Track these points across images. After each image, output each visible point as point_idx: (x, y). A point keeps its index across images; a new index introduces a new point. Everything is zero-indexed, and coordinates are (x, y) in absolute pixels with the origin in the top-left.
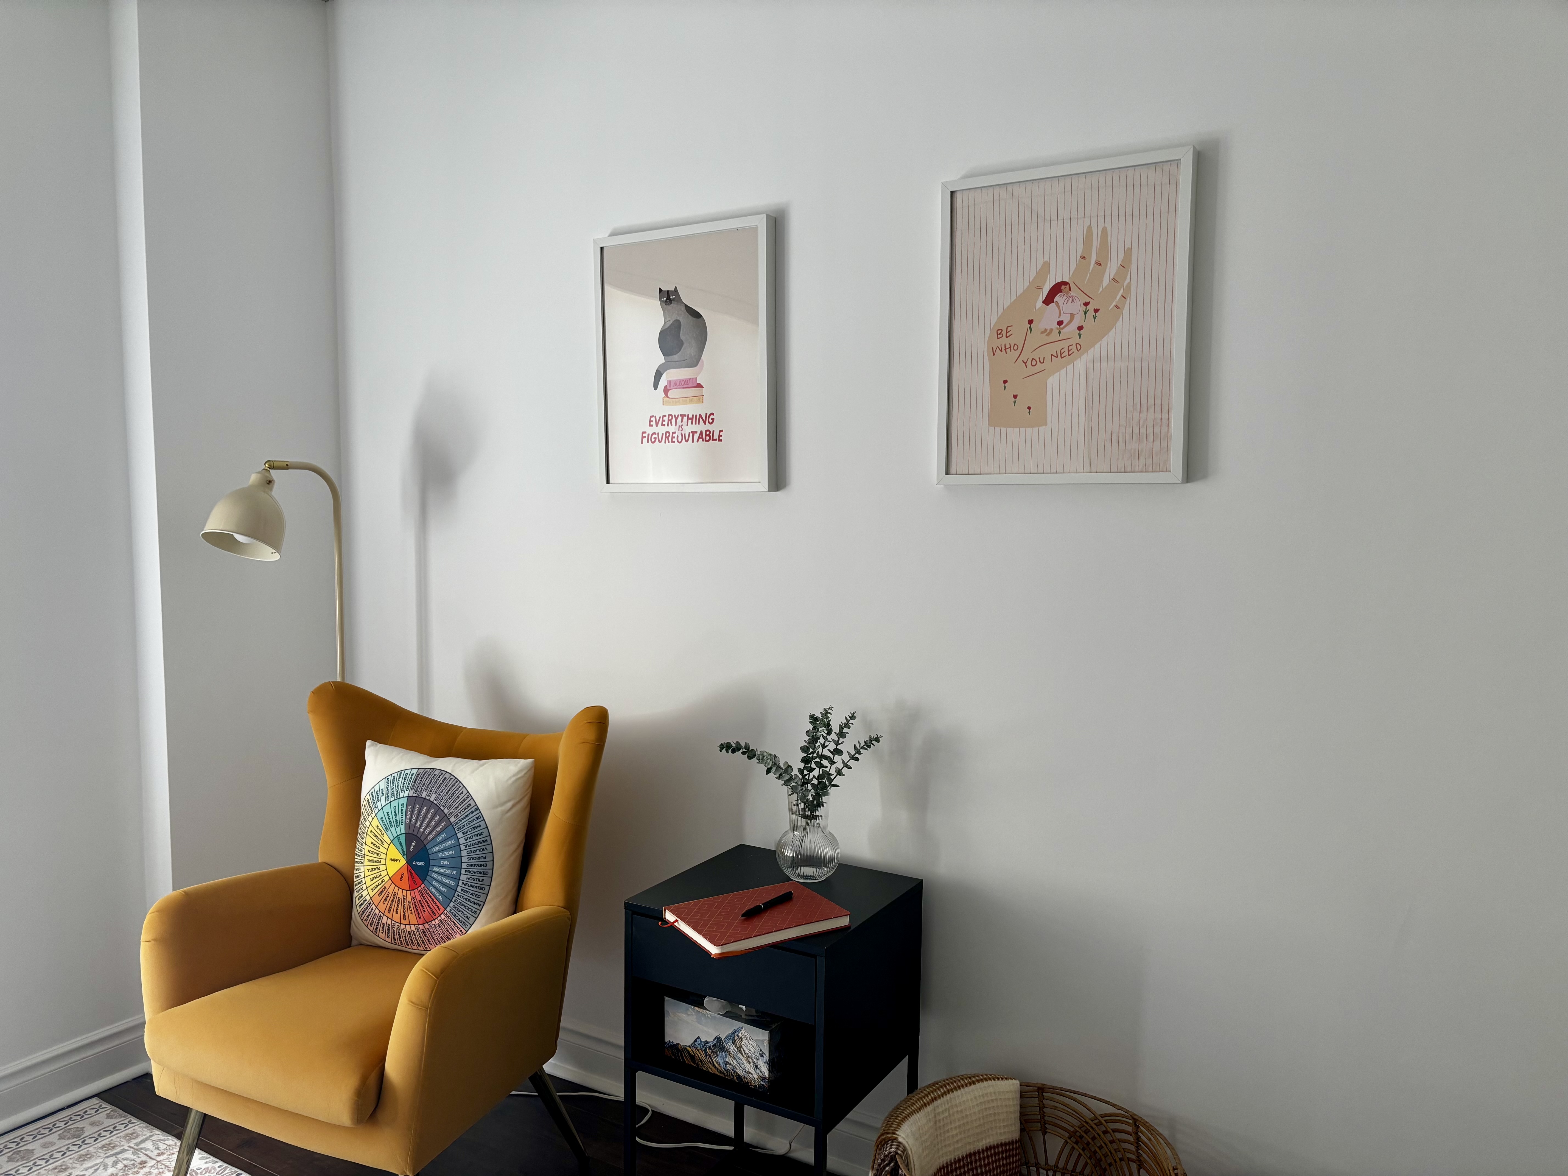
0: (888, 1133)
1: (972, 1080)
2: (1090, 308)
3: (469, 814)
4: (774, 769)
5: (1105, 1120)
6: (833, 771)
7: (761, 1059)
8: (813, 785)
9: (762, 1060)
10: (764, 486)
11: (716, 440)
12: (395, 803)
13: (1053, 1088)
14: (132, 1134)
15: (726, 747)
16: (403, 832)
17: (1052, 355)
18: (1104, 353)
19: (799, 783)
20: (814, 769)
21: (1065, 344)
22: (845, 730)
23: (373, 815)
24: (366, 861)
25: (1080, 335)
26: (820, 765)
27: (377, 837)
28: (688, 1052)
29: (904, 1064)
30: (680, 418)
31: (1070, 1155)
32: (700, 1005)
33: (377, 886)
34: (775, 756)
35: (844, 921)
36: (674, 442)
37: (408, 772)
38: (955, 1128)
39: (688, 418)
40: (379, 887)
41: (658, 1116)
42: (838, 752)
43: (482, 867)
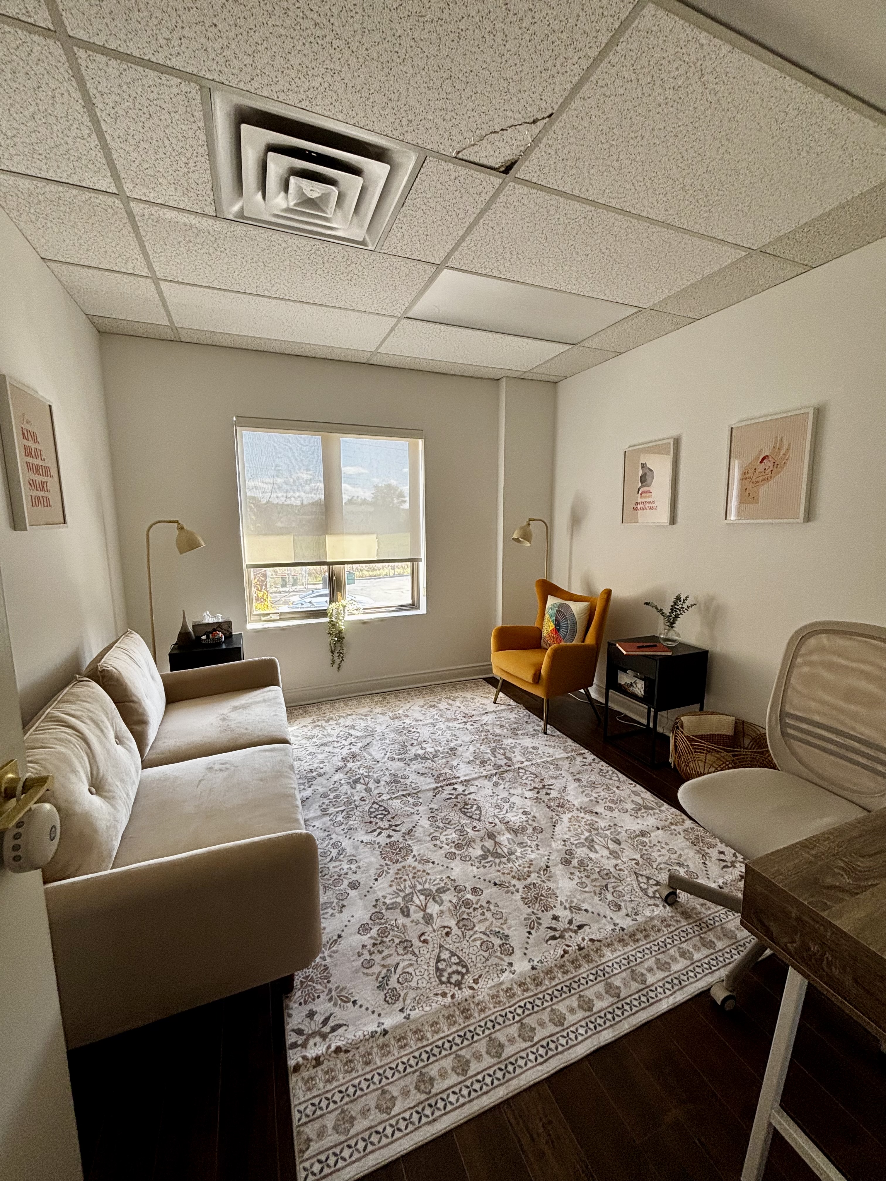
0: (679, 719)
1: (718, 713)
2: (776, 463)
3: (572, 616)
4: (661, 612)
6: (679, 613)
7: (642, 689)
8: (673, 617)
10: (668, 523)
11: (655, 509)
12: (553, 611)
13: (747, 722)
15: (646, 603)
16: (555, 619)
17: (762, 480)
18: (780, 478)
19: (669, 617)
20: (674, 613)
21: (767, 476)
22: (685, 601)
23: (548, 614)
24: (545, 626)
25: (772, 473)
26: (676, 611)
27: (548, 620)
28: (623, 686)
32: (626, 672)
33: (547, 633)
34: (662, 608)
35: (670, 654)
37: (559, 604)
39: (647, 503)
42: (682, 607)
43: (575, 630)
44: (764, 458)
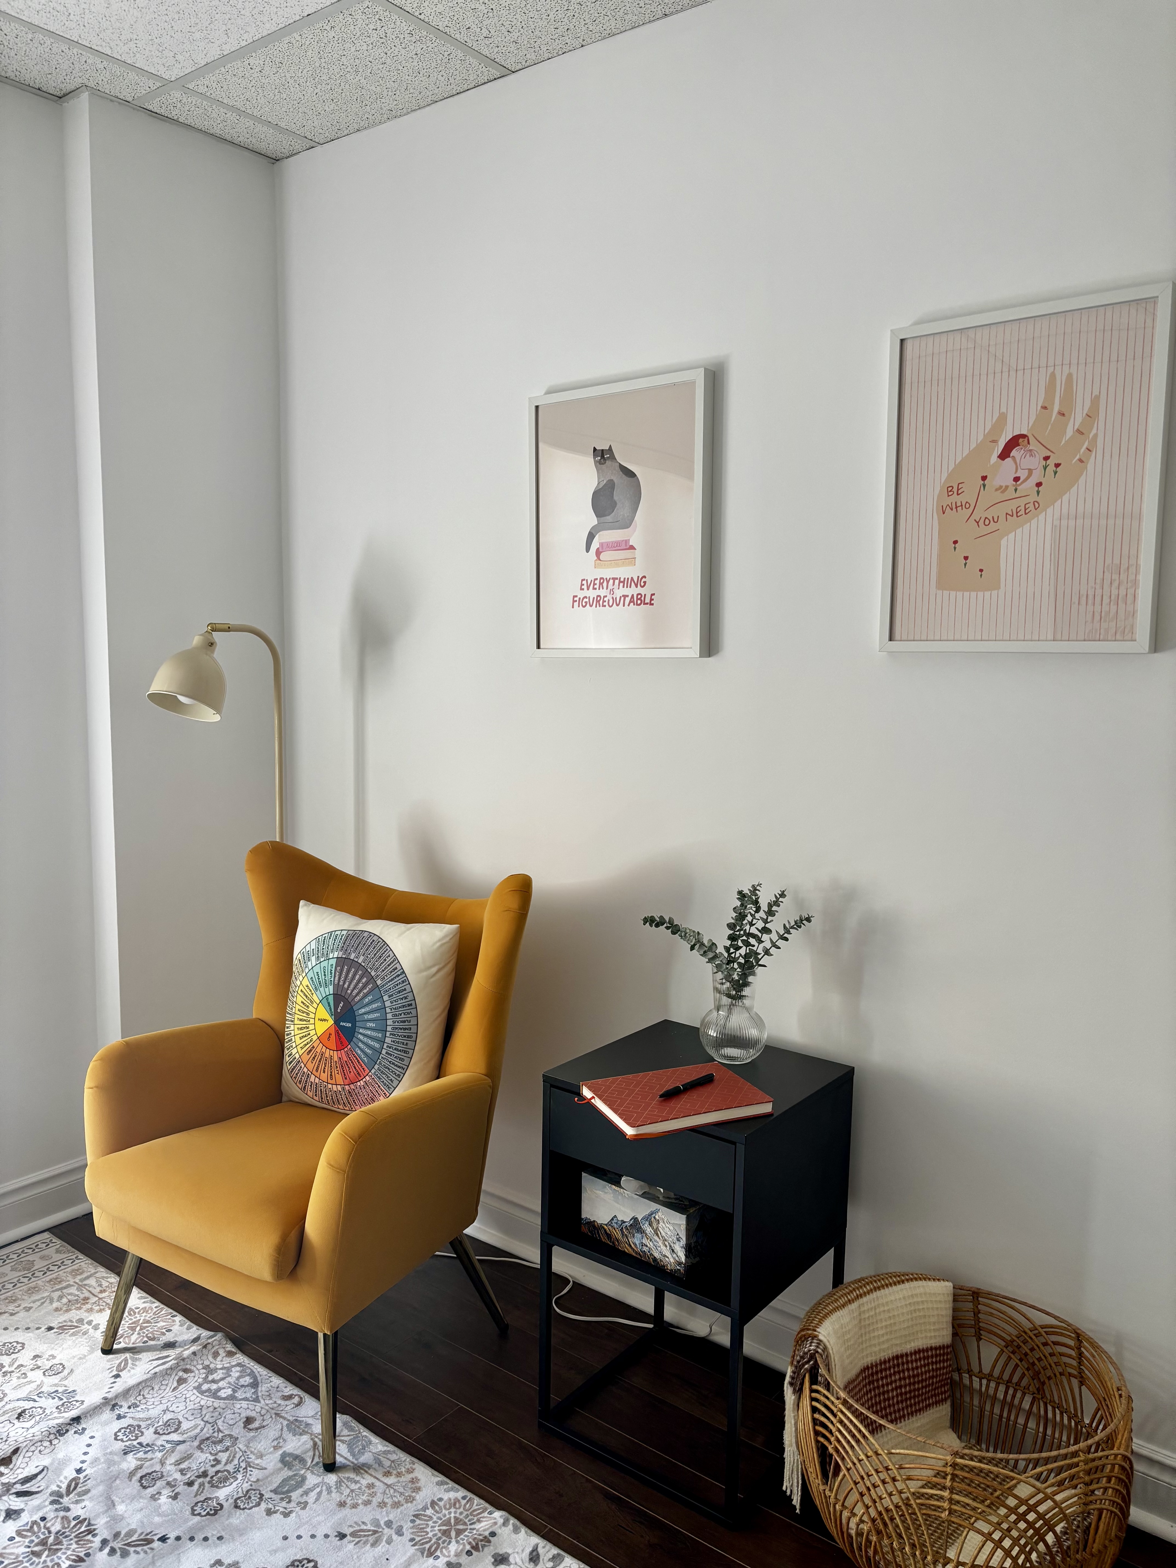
0: (808, 1329)
1: (902, 1278)
2: (1050, 462)
3: (395, 977)
4: (697, 947)
5: (1045, 1332)
6: (760, 950)
7: (678, 1243)
8: (739, 964)
9: (679, 1245)
10: (695, 652)
11: (647, 604)
12: (325, 964)
13: (989, 1293)
14: (77, 1270)
15: (650, 920)
16: (332, 992)
17: (1007, 514)
18: (1065, 511)
19: (724, 962)
20: (741, 947)
21: (1021, 502)
22: (774, 908)
23: (304, 974)
24: (296, 1019)
25: (1038, 492)
26: (747, 944)
27: (306, 996)
28: (605, 1230)
29: (829, 1256)
30: (611, 581)
31: (1006, 1364)
32: (617, 1183)
33: (306, 1045)
34: (698, 933)
35: (767, 1108)
36: (605, 606)
37: (338, 933)
38: (882, 1328)
39: (620, 582)
40: (308, 1046)
41: (578, 1287)
42: (766, 930)
43: (407, 1031)
44: (1014, 442)
